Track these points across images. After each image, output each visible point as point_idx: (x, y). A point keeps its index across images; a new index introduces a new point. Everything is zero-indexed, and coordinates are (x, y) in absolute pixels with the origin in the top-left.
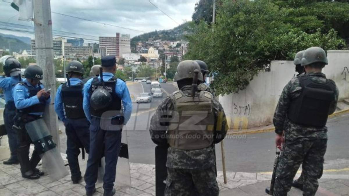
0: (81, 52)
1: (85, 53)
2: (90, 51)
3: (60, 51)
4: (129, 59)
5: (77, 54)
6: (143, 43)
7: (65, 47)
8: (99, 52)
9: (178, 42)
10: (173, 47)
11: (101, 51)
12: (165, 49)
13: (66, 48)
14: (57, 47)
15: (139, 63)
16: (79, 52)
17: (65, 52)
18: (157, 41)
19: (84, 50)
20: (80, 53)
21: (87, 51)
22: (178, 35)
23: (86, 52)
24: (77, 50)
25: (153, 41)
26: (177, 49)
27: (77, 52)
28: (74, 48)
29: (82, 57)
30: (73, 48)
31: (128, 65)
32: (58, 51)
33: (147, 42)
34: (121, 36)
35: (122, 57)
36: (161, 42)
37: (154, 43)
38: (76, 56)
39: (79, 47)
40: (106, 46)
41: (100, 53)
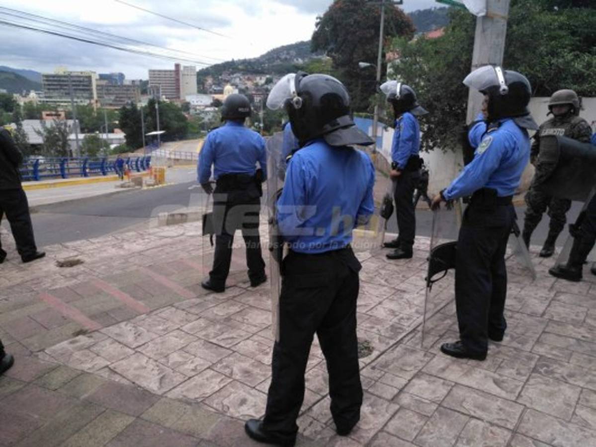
0: (124, 94)
1: (129, 96)
2: (136, 92)
3: (89, 92)
4: (196, 104)
5: (117, 97)
6: (214, 79)
7: (98, 86)
8: (148, 93)
9: (268, 76)
10: (260, 84)
11: (152, 92)
12: (249, 87)
13: (99, 88)
14: (84, 85)
15: (212, 109)
16: (119, 94)
17: (98, 93)
18: (235, 75)
19: (128, 90)
20: (121, 96)
21: (133, 92)
22: (266, 65)
23: (131, 94)
24: (116, 90)
25: (229, 75)
26: (266, 86)
27: (116, 94)
28: (111, 88)
29: (124, 101)
30: (109, 88)
31: (195, 112)
32: (86, 92)
33: (220, 77)
34: (182, 68)
35: (185, 100)
36: (241, 77)
37: (232, 78)
38: (115, 100)
39: (119, 86)
40: (160, 83)
41: (150, 94)
